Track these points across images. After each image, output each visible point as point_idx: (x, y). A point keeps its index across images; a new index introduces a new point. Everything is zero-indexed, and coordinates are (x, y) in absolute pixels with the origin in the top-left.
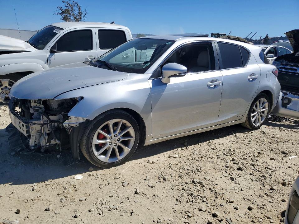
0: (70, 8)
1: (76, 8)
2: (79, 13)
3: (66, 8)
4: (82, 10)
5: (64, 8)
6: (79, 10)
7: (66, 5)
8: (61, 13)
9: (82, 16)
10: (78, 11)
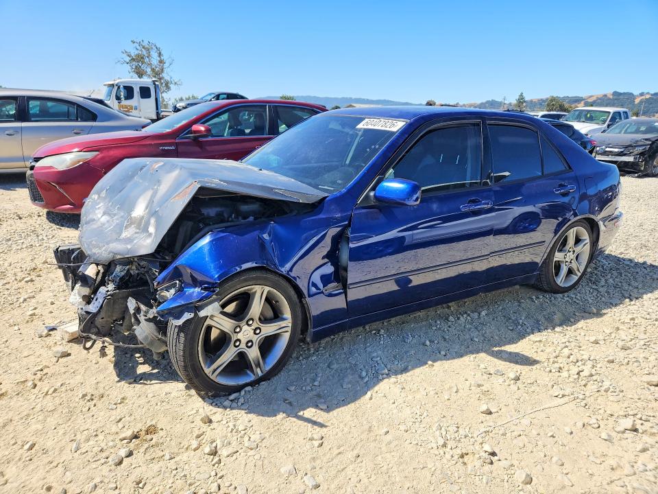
0: (145, 52)
1: (154, 54)
2: (161, 62)
3: (137, 52)
4: (164, 57)
5: (134, 53)
6: (159, 56)
7: (138, 47)
8: (128, 61)
9: (166, 66)
10: (159, 59)
